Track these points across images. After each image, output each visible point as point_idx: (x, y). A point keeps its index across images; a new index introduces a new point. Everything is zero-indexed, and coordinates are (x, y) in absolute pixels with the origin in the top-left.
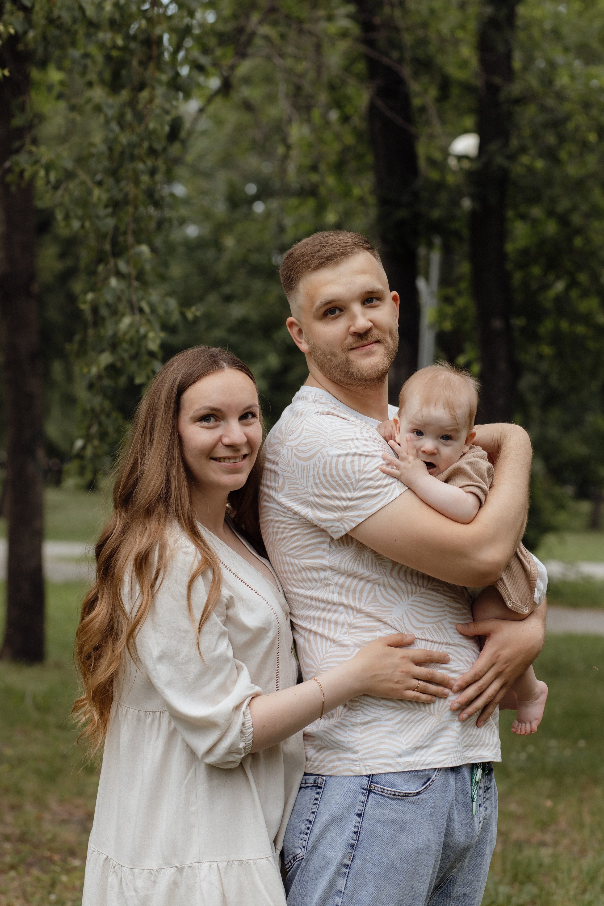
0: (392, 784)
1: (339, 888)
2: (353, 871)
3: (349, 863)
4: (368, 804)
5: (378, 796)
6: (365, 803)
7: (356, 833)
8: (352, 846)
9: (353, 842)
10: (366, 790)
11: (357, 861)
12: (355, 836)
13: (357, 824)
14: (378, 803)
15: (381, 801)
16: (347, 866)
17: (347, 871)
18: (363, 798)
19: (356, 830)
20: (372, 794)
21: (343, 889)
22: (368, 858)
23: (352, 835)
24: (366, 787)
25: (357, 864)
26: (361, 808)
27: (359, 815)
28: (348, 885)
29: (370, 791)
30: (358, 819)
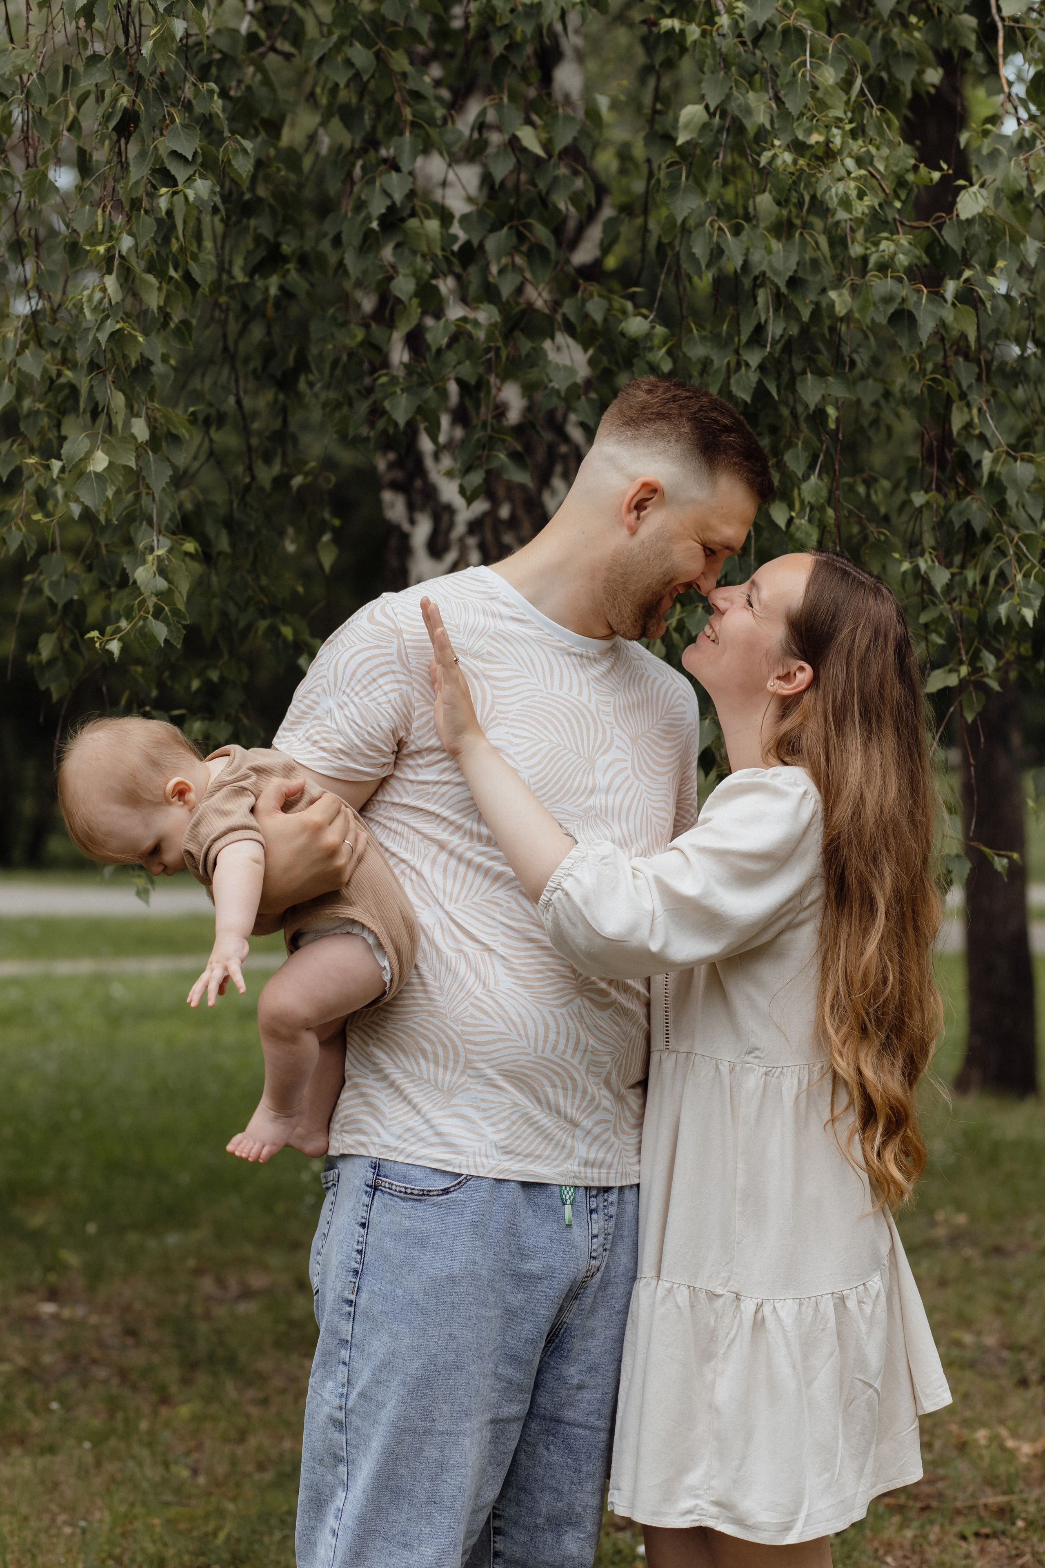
0: (404, 1177)
1: (344, 1337)
2: (359, 1310)
3: (352, 1297)
4: (374, 1207)
5: (386, 1196)
6: (369, 1206)
7: (360, 1252)
8: (356, 1272)
9: (357, 1265)
10: (370, 1187)
11: (364, 1295)
12: (359, 1257)
13: (361, 1239)
14: (385, 1205)
15: (390, 1202)
16: (350, 1303)
17: (352, 1309)
18: (366, 1199)
19: (360, 1248)
20: (378, 1193)
21: (349, 1338)
22: (376, 1289)
23: (354, 1254)
24: (370, 1183)
25: (363, 1300)
26: (364, 1215)
27: (363, 1225)
28: (356, 1331)
29: (376, 1188)
30: (362, 1230)
